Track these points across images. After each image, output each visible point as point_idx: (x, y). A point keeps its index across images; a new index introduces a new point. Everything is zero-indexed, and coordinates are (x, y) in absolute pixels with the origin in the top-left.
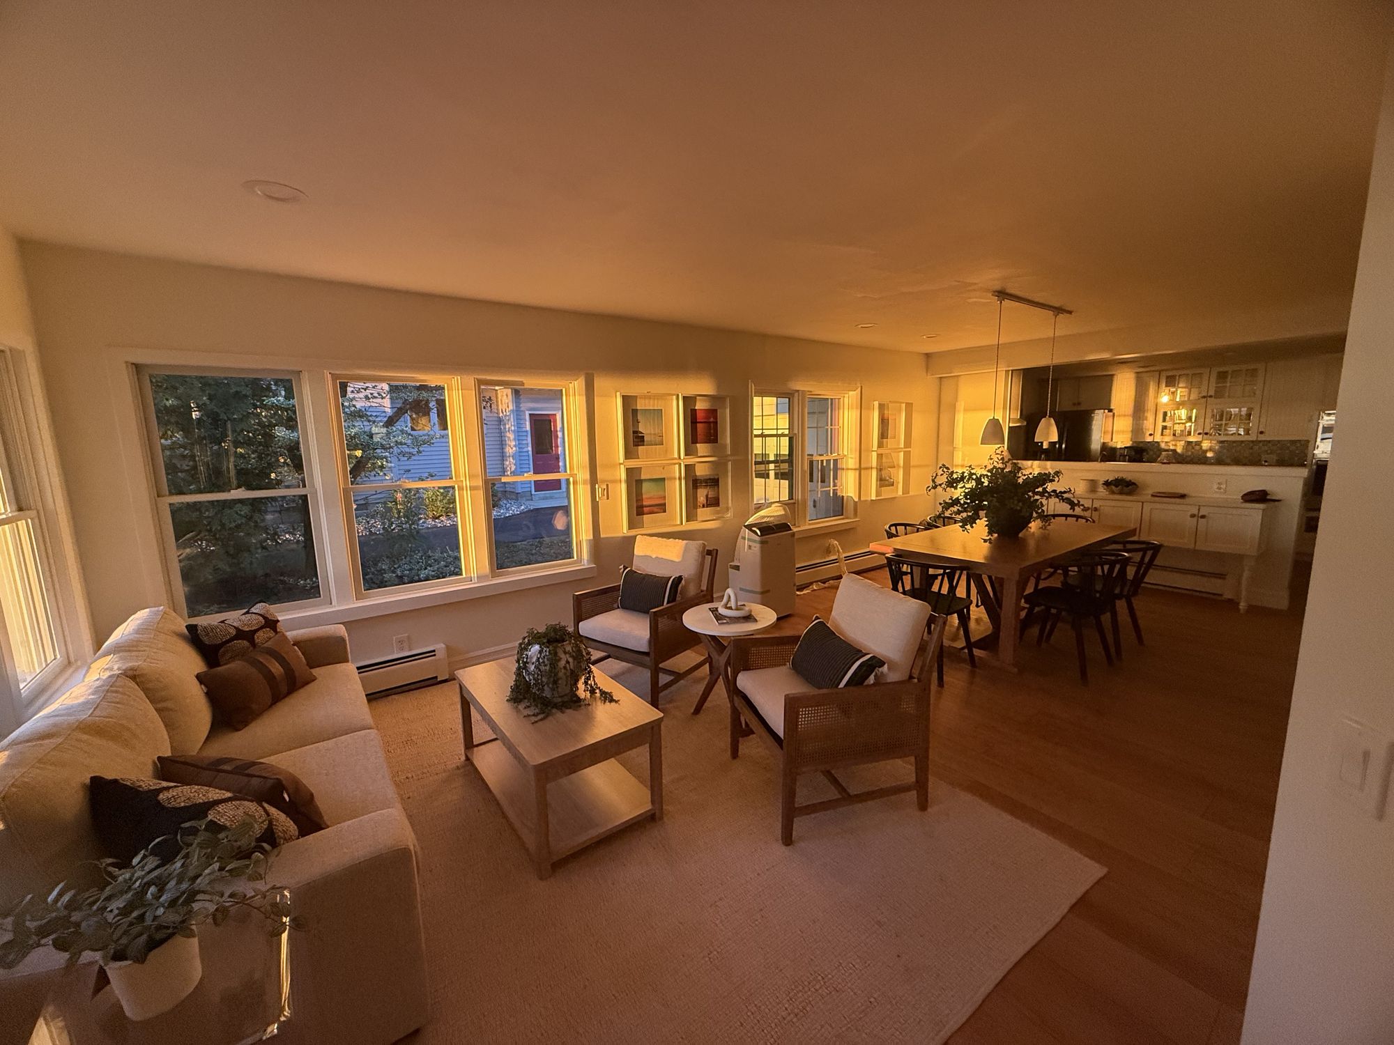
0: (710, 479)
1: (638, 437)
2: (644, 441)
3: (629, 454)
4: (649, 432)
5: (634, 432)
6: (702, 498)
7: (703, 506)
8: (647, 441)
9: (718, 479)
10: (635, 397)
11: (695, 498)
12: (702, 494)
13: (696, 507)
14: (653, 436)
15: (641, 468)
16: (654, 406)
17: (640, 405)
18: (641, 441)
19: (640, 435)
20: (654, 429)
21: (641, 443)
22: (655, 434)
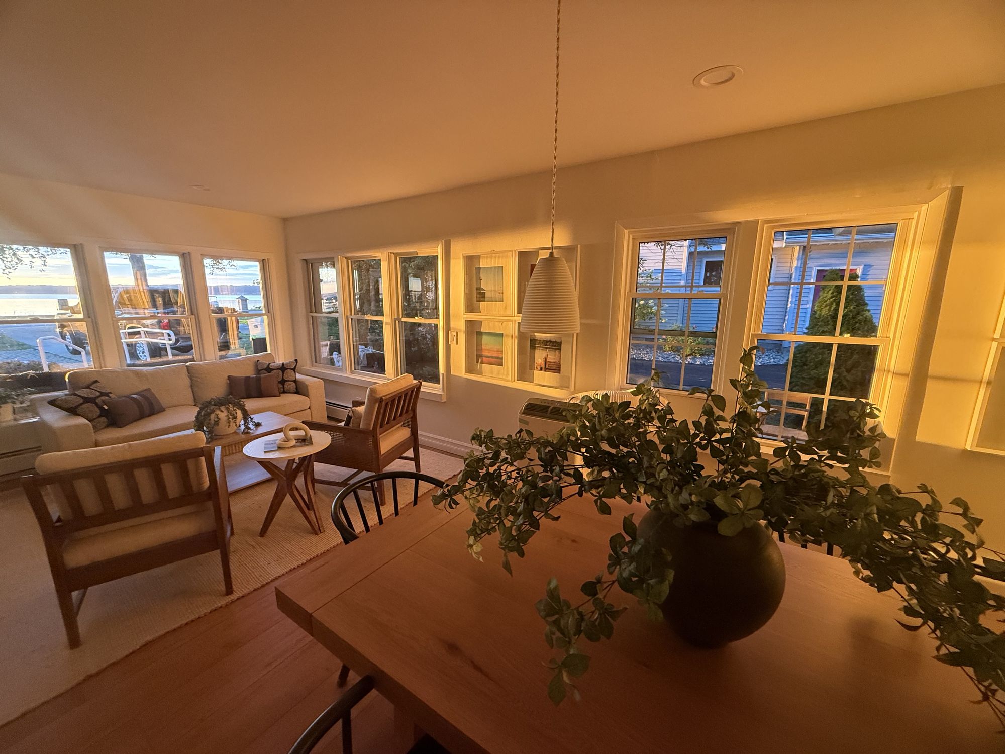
0: (550, 341)
1: (480, 293)
2: (485, 297)
3: (471, 307)
4: (490, 289)
5: (478, 289)
6: (540, 361)
7: (541, 369)
8: (487, 297)
9: (561, 343)
10: (479, 257)
11: (533, 359)
12: (540, 356)
13: (532, 368)
14: (493, 292)
15: (482, 321)
16: (495, 264)
17: (483, 264)
18: (482, 297)
19: (482, 291)
20: (495, 286)
21: (483, 299)
22: (495, 291)
